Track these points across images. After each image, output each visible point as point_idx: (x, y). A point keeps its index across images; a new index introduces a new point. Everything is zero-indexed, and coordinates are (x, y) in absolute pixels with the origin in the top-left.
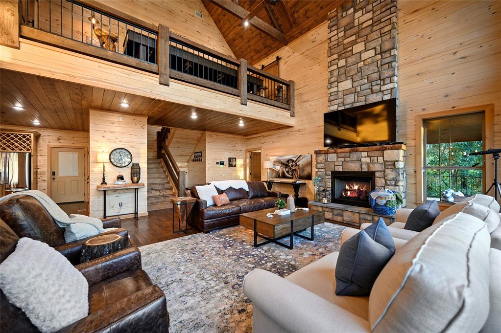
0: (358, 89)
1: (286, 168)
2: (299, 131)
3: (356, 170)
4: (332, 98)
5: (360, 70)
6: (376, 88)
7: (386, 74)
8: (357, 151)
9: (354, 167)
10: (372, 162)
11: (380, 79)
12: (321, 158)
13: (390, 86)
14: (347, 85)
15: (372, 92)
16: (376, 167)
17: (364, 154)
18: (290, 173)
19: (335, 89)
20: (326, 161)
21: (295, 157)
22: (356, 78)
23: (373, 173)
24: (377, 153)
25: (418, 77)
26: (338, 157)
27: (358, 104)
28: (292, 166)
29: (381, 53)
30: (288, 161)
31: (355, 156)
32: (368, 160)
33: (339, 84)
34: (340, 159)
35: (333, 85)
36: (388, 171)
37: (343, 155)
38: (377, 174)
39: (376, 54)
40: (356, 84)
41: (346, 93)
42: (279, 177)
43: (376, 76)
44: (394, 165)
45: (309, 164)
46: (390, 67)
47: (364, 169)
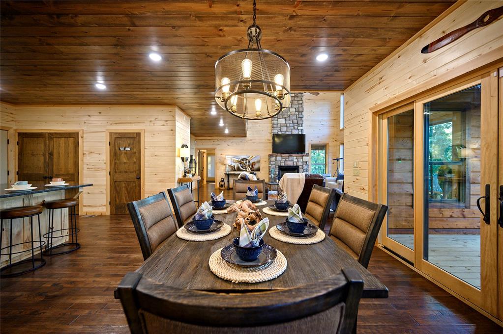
0: (288, 125)
1: (240, 164)
2: (251, 140)
4: (275, 126)
5: (289, 116)
6: (295, 127)
7: (300, 122)
8: (292, 156)
9: (290, 164)
10: (298, 161)
11: (297, 123)
12: (273, 159)
13: (301, 128)
14: (282, 121)
15: (294, 129)
16: (300, 164)
17: (295, 158)
18: (244, 168)
19: (277, 122)
20: (276, 160)
21: (249, 157)
22: (287, 119)
23: (298, 166)
24: (300, 158)
25: (310, 127)
26: (282, 158)
27: (287, 133)
28: (246, 163)
29: (298, 112)
30: (243, 160)
31: (290, 158)
32: (296, 160)
33: (279, 120)
34: (283, 160)
35: (275, 119)
36: (304, 165)
37: (285, 157)
38: (300, 167)
39: (296, 111)
40: (287, 122)
41: (282, 125)
42: (235, 170)
43: (296, 121)
44: (306, 163)
45: (259, 162)
46: (301, 119)
47: (295, 165)
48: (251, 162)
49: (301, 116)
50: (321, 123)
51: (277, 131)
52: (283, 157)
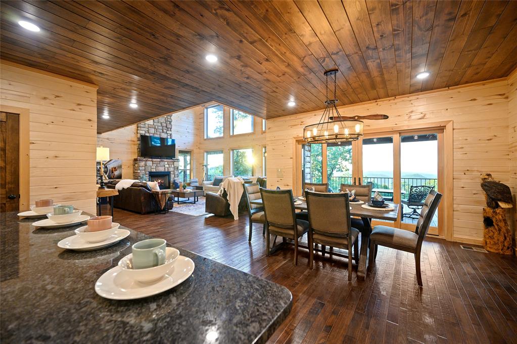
0: (157, 127)
3: (163, 171)
4: (142, 126)
6: (165, 130)
7: (169, 126)
8: (163, 161)
9: (161, 169)
11: (166, 127)
12: (141, 164)
13: (170, 132)
14: (150, 122)
15: (163, 132)
16: (171, 169)
17: (166, 163)
20: (146, 165)
23: (170, 172)
24: (172, 163)
25: (177, 133)
26: (153, 164)
27: (156, 136)
31: (162, 163)
32: (168, 166)
34: (154, 165)
36: (175, 171)
37: (156, 162)
38: (172, 172)
40: (155, 124)
41: (150, 126)
43: (165, 125)
45: (120, 167)
46: (170, 124)
47: (166, 170)
48: (110, 167)
49: (170, 120)
50: (188, 130)
51: (143, 132)
52: (154, 162)
